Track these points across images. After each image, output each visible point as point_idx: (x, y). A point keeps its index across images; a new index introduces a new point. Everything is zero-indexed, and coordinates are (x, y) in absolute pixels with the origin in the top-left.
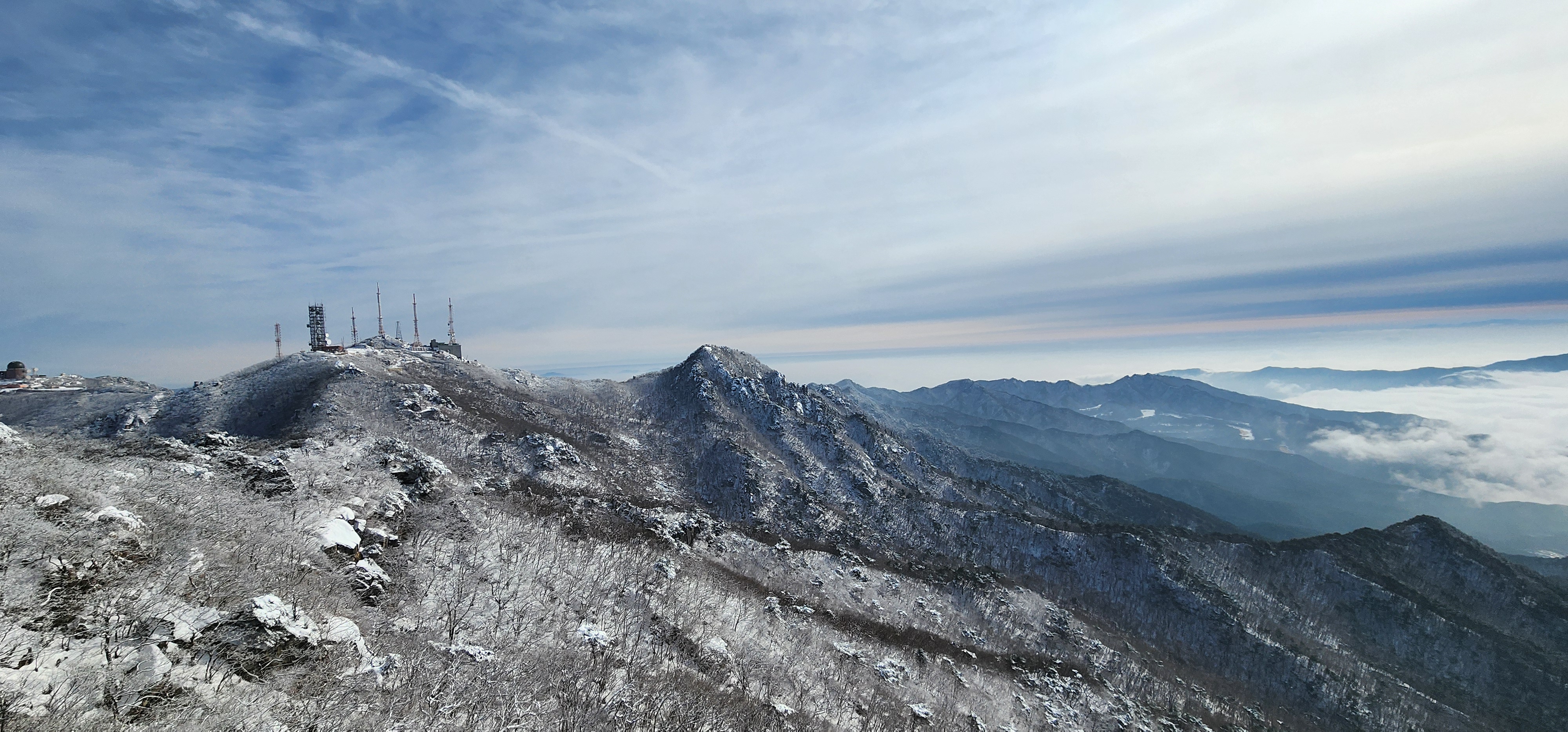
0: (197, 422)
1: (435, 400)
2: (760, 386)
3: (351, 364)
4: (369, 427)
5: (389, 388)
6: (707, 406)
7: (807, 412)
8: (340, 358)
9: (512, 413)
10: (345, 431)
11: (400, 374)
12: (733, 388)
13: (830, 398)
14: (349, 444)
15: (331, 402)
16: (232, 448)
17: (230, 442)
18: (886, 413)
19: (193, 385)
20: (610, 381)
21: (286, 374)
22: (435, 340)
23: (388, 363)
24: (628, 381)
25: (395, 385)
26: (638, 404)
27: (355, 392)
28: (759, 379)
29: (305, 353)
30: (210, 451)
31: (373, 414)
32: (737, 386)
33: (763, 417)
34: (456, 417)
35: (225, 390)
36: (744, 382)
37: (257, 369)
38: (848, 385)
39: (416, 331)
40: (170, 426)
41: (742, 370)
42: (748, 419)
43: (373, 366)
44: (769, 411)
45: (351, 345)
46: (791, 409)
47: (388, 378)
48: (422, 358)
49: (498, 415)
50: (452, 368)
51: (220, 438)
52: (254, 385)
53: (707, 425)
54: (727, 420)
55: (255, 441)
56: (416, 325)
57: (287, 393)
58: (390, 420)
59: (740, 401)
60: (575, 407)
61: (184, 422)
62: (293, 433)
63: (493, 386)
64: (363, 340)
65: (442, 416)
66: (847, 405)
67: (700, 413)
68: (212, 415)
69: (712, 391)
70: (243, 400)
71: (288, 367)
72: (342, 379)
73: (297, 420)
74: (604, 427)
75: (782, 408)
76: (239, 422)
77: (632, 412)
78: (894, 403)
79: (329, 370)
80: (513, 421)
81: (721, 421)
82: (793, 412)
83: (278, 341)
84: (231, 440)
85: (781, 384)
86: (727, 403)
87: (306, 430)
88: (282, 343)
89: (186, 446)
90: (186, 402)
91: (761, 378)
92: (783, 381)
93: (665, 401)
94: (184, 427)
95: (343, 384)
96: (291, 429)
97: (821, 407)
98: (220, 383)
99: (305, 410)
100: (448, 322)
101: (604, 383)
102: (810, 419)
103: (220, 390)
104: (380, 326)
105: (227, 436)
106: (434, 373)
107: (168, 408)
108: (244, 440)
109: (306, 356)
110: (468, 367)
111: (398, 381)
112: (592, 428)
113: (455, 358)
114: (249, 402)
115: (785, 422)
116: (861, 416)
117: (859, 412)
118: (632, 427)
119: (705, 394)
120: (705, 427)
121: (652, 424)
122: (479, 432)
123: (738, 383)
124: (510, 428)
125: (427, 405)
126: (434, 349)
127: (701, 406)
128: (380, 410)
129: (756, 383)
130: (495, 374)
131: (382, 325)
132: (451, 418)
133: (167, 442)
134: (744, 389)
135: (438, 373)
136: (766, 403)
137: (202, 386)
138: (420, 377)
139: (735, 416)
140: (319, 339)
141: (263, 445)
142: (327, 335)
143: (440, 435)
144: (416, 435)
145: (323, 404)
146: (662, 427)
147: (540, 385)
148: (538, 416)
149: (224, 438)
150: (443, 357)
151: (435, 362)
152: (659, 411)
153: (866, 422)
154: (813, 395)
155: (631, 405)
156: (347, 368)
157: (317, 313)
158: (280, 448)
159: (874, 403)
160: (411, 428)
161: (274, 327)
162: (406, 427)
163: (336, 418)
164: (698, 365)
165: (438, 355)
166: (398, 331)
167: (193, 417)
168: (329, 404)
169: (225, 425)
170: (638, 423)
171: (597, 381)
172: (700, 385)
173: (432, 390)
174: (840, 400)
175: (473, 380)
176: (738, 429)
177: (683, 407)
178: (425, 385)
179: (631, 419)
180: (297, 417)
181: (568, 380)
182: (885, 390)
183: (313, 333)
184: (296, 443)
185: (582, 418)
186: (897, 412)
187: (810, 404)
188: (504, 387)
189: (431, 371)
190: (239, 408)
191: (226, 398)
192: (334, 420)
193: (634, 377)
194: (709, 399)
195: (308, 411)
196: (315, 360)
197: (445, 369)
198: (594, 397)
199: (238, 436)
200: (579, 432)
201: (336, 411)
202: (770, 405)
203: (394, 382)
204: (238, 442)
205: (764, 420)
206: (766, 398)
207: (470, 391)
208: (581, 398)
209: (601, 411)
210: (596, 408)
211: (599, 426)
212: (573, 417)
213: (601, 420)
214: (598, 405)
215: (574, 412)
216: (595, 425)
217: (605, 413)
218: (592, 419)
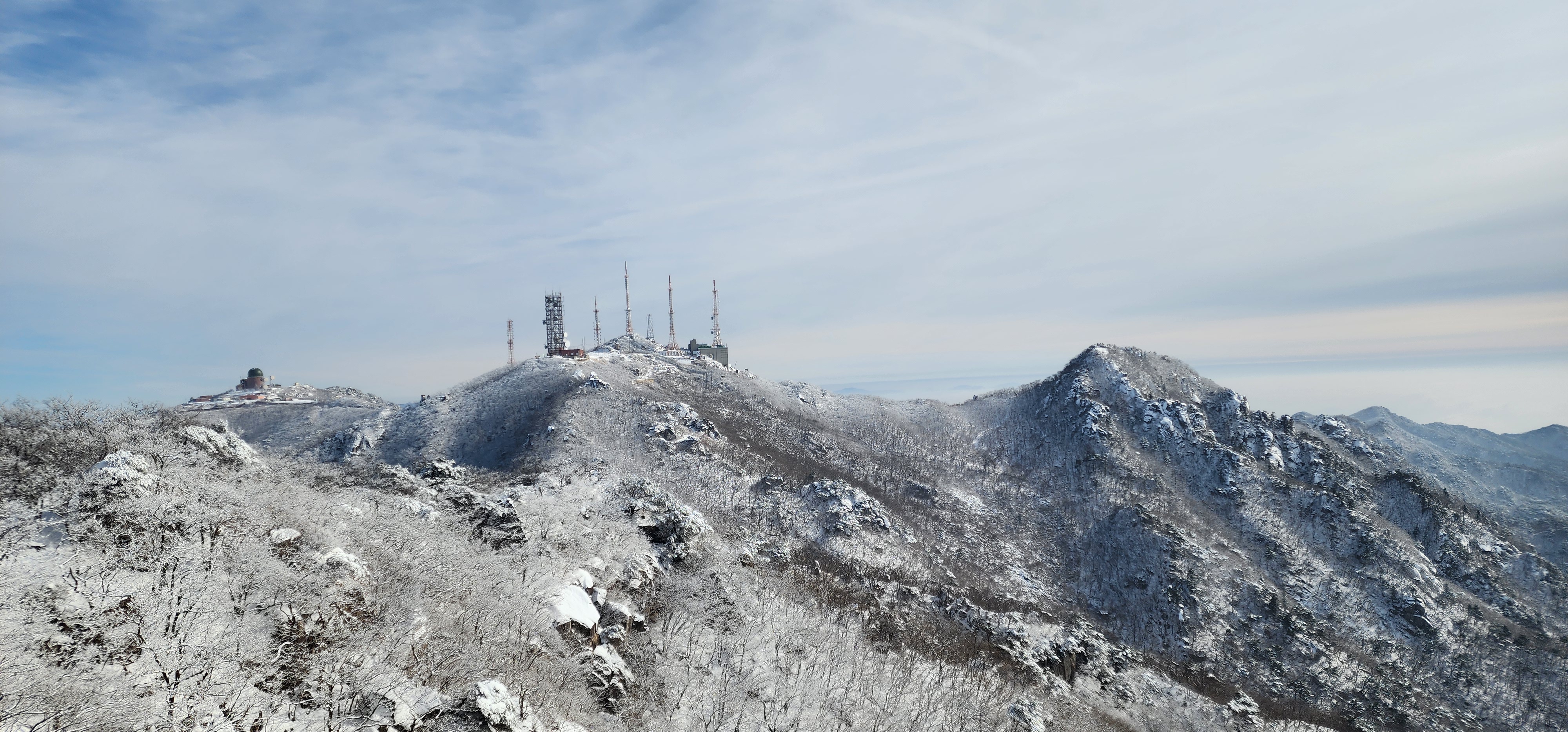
0: (423, 447)
1: (694, 425)
2: (1197, 416)
3: (593, 373)
4: (613, 461)
5: (637, 407)
6: (1099, 447)
7: (1292, 465)
8: (580, 365)
9: (794, 447)
10: (585, 465)
11: (651, 388)
12: (1147, 419)
13: (1341, 441)
14: (589, 483)
15: (569, 424)
16: (459, 482)
17: (458, 474)
18: (1465, 473)
19: (420, 399)
20: (937, 402)
21: (519, 387)
22: (694, 341)
23: (637, 373)
24: (966, 403)
25: (644, 403)
26: (982, 441)
27: (597, 412)
28: (1197, 404)
29: (541, 359)
30: (437, 484)
31: (618, 442)
32: (1155, 415)
33: (1203, 471)
34: (721, 451)
35: (453, 406)
36: (1168, 408)
37: (487, 379)
38: (1379, 418)
39: (672, 328)
40: (396, 450)
41: (1164, 388)
42: (1174, 473)
43: (619, 376)
44: (1216, 460)
45: (593, 347)
46: (1259, 459)
47: (635, 394)
48: (678, 366)
49: (774, 451)
50: (716, 381)
51: (447, 469)
52: (483, 400)
53: (1099, 480)
54: (1135, 473)
55: (484, 473)
56: (671, 319)
57: (519, 411)
58: (637, 452)
59: (1159, 441)
60: (883, 442)
61: (409, 445)
62: (526, 465)
63: (769, 406)
64: (608, 340)
65: (702, 448)
66: (1378, 456)
67: (1086, 459)
68: (438, 438)
69: (1108, 423)
70: (471, 420)
71: (521, 377)
72: (582, 394)
73: (529, 447)
74: (928, 475)
75: (1241, 457)
76: (467, 449)
77: (971, 452)
78: (1483, 454)
79: (567, 381)
80: (795, 459)
81: (1124, 473)
82: (1263, 464)
83: (510, 343)
84: (458, 472)
85: (1239, 413)
86: (1135, 444)
87: (540, 462)
88: (515, 345)
89: (412, 477)
90: (413, 421)
91: (1199, 401)
92: (1243, 408)
93: (1025, 437)
94: (410, 452)
95: (583, 400)
96: (523, 460)
97: (1321, 456)
98: (448, 397)
99: (539, 435)
100: (711, 314)
101: (927, 406)
102: (1297, 478)
103: (447, 406)
104: (628, 322)
105: (454, 465)
106: (693, 387)
107: (395, 427)
108: (473, 472)
109: (542, 363)
110: (736, 379)
111: (648, 397)
112: (909, 475)
113: (720, 366)
114: (478, 422)
115: (1246, 482)
116: (1408, 476)
117: (1404, 470)
118: (972, 476)
119: (1095, 427)
120: (1096, 484)
121: (1004, 474)
122: (750, 472)
123: (1156, 409)
124: (791, 470)
125: (683, 432)
126: (694, 353)
127: (1088, 447)
128: (626, 438)
129: (1190, 410)
130: (771, 389)
131: (631, 320)
132: (714, 452)
133: (394, 471)
134: (1167, 420)
135: (699, 387)
136: (1208, 445)
137: (429, 401)
138: (676, 393)
139: (1150, 466)
140: (556, 340)
141: (493, 480)
142: (566, 335)
143: (700, 476)
144: (669, 475)
145: (560, 427)
146: (1021, 479)
147: (834, 406)
148: (830, 454)
149: (451, 469)
150: (704, 365)
151: (695, 372)
152: (1016, 452)
153: (1421, 490)
154: (1304, 435)
155: (969, 440)
156: (588, 380)
157: (555, 305)
158: (510, 485)
159: (1437, 452)
160: (663, 464)
161: (507, 324)
162: (657, 462)
163: (574, 446)
164: (1082, 378)
165: (699, 361)
166: (649, 329)
167: (418, 440)
168: (567, 427)
169: (452, 451)
170: (981, 471)
171: (918, 402)
172: (1086, 412)
173: (691, 410)
174: (1362, 444)
175: (743, 398)
176: (1157, 490)
177: (1056, 449)
178: (682, 404)
179: (970, 465)
180: (530, 444)
181: (874, 400)
182: (1463, 429)
183: (550, 331)
184: (528, 479)
185: (893, 459)
186: (1492, 473)
187: (1297, 451)
188: (783, 408)
189: (689, 384)
190: (467, 429)
191: (454, 417)
192: (572, 449)
193: (976, 398)
194: (1102, 435)
195: (543, 436)
196: (551, 368)
197: (707, 381)
198: (912, 427)
199: (466, 465)
200: (890, 481)
201: (574, 437)
202: (1216, 451)
203: (643, 399)
204: (465, 475)
205: (1205, 476)
206: (1209, 438)
207: (738, 414)
208: (893, 428)
209: (923, 450)
210: (915, 444)
211: (919, 473)
212: (881, 457)
213: (923, 463)
214: (918, 440)
215: (882, 450)
216: (913, 471)
217: (928, 453)
218: (909, 461)
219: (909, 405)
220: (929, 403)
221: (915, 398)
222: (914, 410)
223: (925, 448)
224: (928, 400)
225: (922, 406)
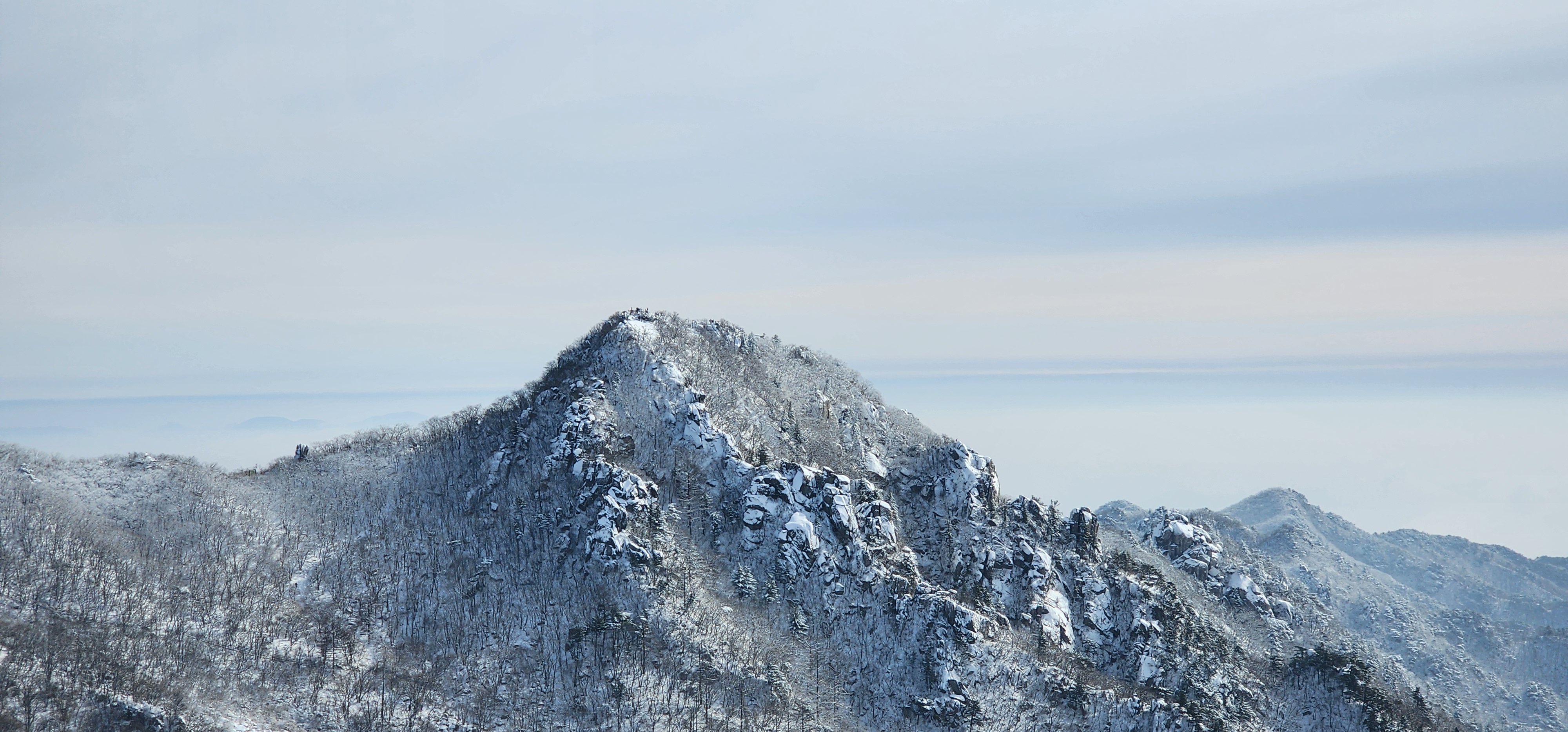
2: (877, 511)
6: (628, 594)
7: (1092, 637)
12: (752, 517)
13: (1201, 574)
18: (1462, 653)
20: (189, 464)
24: (275, 469)
26: (317, 576)
28: (876, 477)
32: (772, 507)
33: (886, 654)
36: (804, 489)
38: (1284, 518)
41: (796, 435)
42: (816, 661)
44: (917, 626)
46: (1017, 621)
53: (628, 682)
54: (719, 663)
59: (782, 577)
66: (1279, 612)
67: (596, 627)
69: (654, 526)
74: (158, 677)
75: (977, 618)
77: (286, 609)
78: (1498, 604)
81: (691, 664)
82: (1026, 634)
85: (977, 505)
86: (721, 584)
91: (882, 471)
92: (986, 490)
93: (436, 566)
97: (1157, 613)
101: (160, 475)
102: (1102, 668)
112: (103, 679)
115: (986, 682)
116: (1340, 660)
117: (1333, 645)
118: (287, 679)
119: (621, 538)
120: (618, 693)
121: (376, 670)
123: (775, 492)
127: (601, 593)
129: (860, 495)
134: (801, 520)
136: (901, 588)
139: (757, 643)
146: (424, 683)
152: (412, 607)
153: (1369, 696)
154: (1122, 560)
155: (281, 575)
159: (1404, 603)
164: (590, 402)
170: (311, 664)
171: (133, 463)
172: (598, 495)
174: (1245, 583)
176: (771, 708)
177: (518, 597)
179: (280, 645)
182: (1459, 545)
186: (1514, 651)
187: (1104, 600)
193: (302, 453)
194: (637, 561)
198: (115, 537)
200: (43, 697)
202: (919, 601)
205: (891, 668)
206: (904, 567)
209: (146, 602)
210: (123, 585)
211: (133, 670)
213: (144, 642)
214: (133, 575)
216: (114, 665)
217: (162, 611)
218: (104, 637)
219: (105, 471)
220: (166, 465)
221: (124, 451)
222: (120, 485)
223: (151, 597)
224: (163, 458)
225: (146, 477)
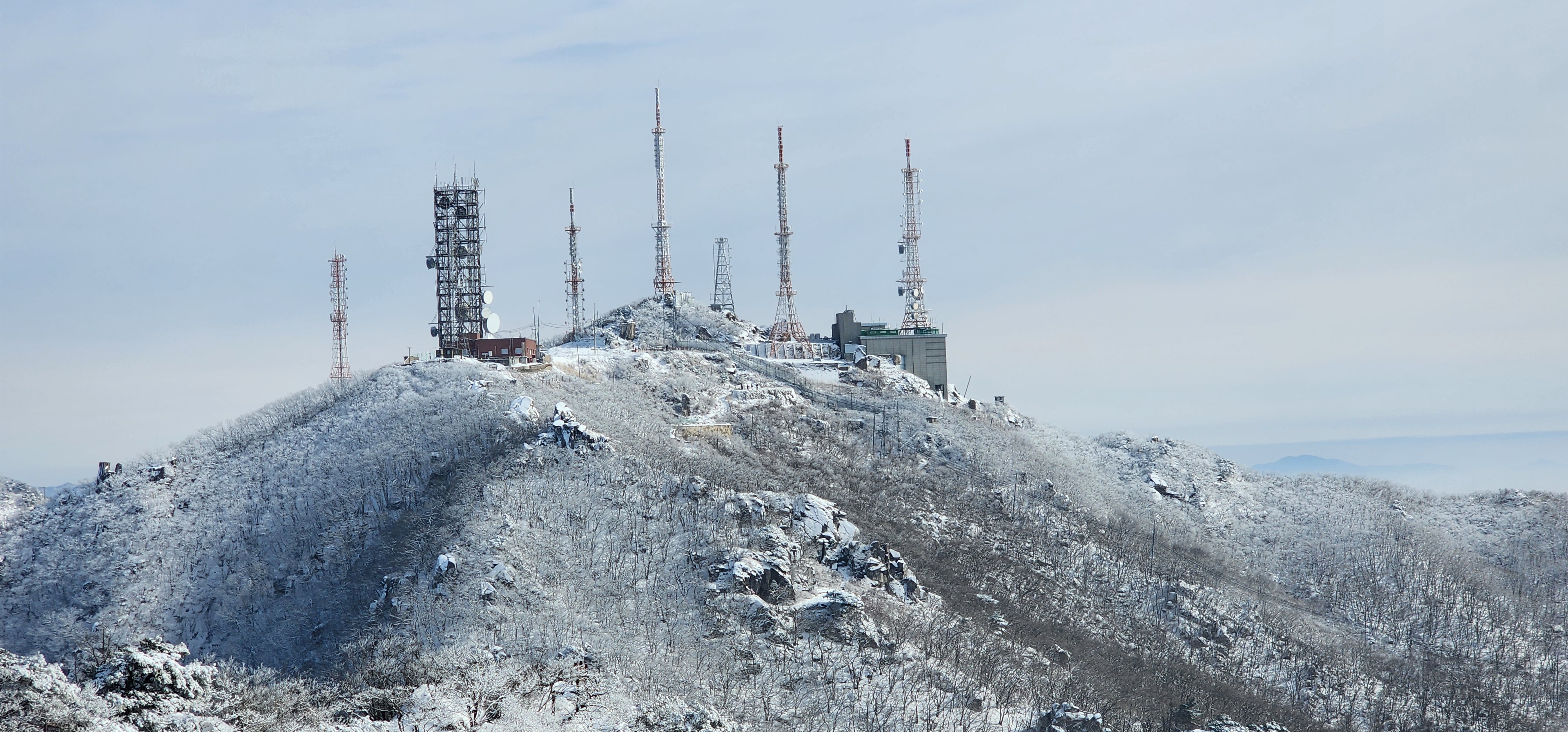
0: (103, 606)
1: (845, 559)
3: (562, 407)
4: (616, 657)
5: (682, 504)
8: (527, 384)
9: (1137, 628)
10: (539, 667)
11: (724, 452)
14: (550, 717)
15: (495, 550)
16: (199, 705)
17: (195, 685)
19: (95, 474)
21: (360, 442)
22: (849, 314)
23: (683, 406)
25: (705, 494)
27: (572, 518)
29: (420, 366)
30: (138, 709)
31: (631, 604)
34: (922, 636)
35: (184, 494)
37: (275, 421)
39: (785, 277)
40: (31, 615)
43: (632, 416)
45: (563, 333)
47: (678, 467)
48: (802, 390)
49: (1078, 638)
50: (910, 432)
51: (168, 669)
52: (264, 480)
55: (266, 683)
56: (783, 252)
57: (360, 512)
58: (684, 633)
60: (1400, 615)
61: (66, 602)
62: (377, 665)
63: (1063, 508)
64: (603, 313)
65: (869, 627)
68: (144, 583)
70: (232, 533)
71: (366, 415)
72: (532, 465)
73: (387, 613)
76: (220, 614)
79: (492, 430)
80: (1138, 662)
83: (339, 320)
84: (196, 677)
87: (416, 654)
88: (350, 327)
89: (73, 690)
90: (78, 533)
94: (67, 618)
95: (534, 483)
96: (371, 649)
98: (169, 470)
99: (414, 580)
103: (167, 495)
104: (661, 260)
105: (185, 660)
106: (844, 449)
107: (28, 551)
108: (235, 678)
109: (422, 376)
110: (970, 428)
111: (715, 478)
113: (923, 387)
114: (250, 541)
122: (1005, 699)
125: (814, 581)
126: (849, 349)
128: (653, 592)
130: (1071, 456)
131: (668, 253)
132: (902, 636)
133: (25, 672)
135: (860, 449)
137: (120, 478)
138: (796, 465)
140: (461, 312)
141: (289, 702)
142: (488, 297)
143: (861, 706)
144: (775, 701)
145: (471, 558)
147: (1254, 509)
148: (1241, 649)
149: (177, 668)
150: (877, 386)
151: (851, 406)
156: (547, 425)
157: (461, 214)
158: (336, 716)
160: (757, 670)
161: (329, 269)
162: (739, 665)
163: (509, 614)
165: (861, 375)
166: (720, 281)
167: (91, 586)
168: (488, 559)
169: (180, 620)
173: (836, 517)
175: (988, 482)
178: (813, 498)
180: (388, 605)
181: (1372, 491)
183: (445, 286)
184: (384, 703)
185: (1430, 665)
188: (1104, 514)
189: (832, 441)
190: (222, 560)
191: (186, 524)
192: (502, 620)
195: (424, 582)
196: (446, 393)
197: (884, 433)
199: (217, 659)
201: (509, 585)
203: (702, 485)
204: (215, 685)
207: (975, 529)
208: (1430, 577)
212: (1394, 661)
215: (1397, 638)
